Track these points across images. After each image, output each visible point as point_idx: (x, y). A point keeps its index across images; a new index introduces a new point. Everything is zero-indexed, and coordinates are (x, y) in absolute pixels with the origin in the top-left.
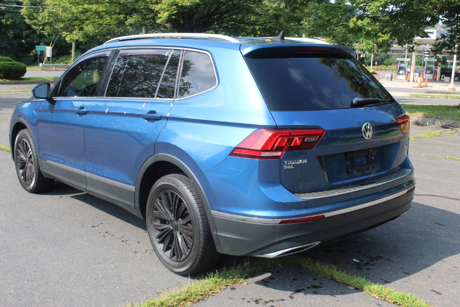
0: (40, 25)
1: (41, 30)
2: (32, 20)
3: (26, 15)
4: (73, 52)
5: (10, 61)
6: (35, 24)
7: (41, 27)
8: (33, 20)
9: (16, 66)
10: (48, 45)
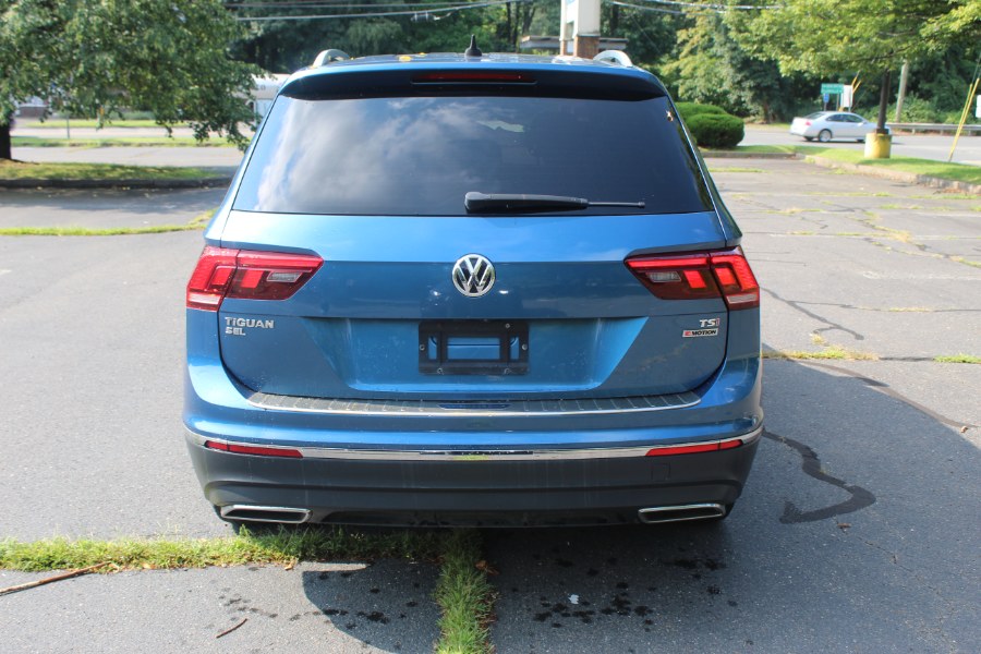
0: (754, 43)
1: (755, 52)
2: (740, 32)
3: (731, 24)
4: (900, 96)
5: (716, 113)
6: (746, 41)
7: (755, 47)
8: (745, 31)
9: (723, 122)
10: (848, 83)
